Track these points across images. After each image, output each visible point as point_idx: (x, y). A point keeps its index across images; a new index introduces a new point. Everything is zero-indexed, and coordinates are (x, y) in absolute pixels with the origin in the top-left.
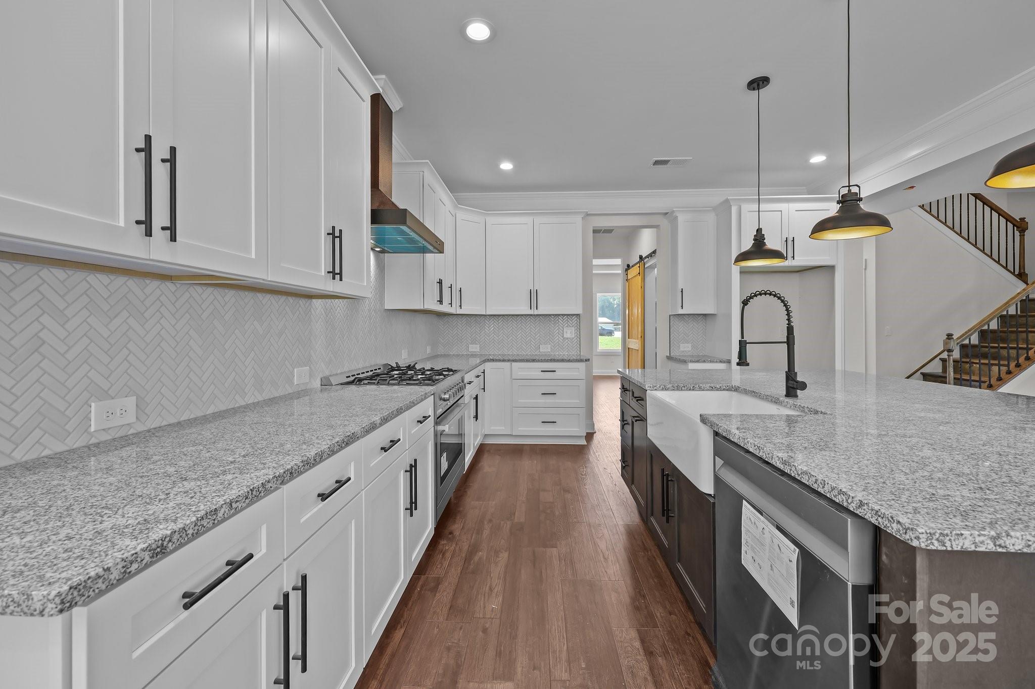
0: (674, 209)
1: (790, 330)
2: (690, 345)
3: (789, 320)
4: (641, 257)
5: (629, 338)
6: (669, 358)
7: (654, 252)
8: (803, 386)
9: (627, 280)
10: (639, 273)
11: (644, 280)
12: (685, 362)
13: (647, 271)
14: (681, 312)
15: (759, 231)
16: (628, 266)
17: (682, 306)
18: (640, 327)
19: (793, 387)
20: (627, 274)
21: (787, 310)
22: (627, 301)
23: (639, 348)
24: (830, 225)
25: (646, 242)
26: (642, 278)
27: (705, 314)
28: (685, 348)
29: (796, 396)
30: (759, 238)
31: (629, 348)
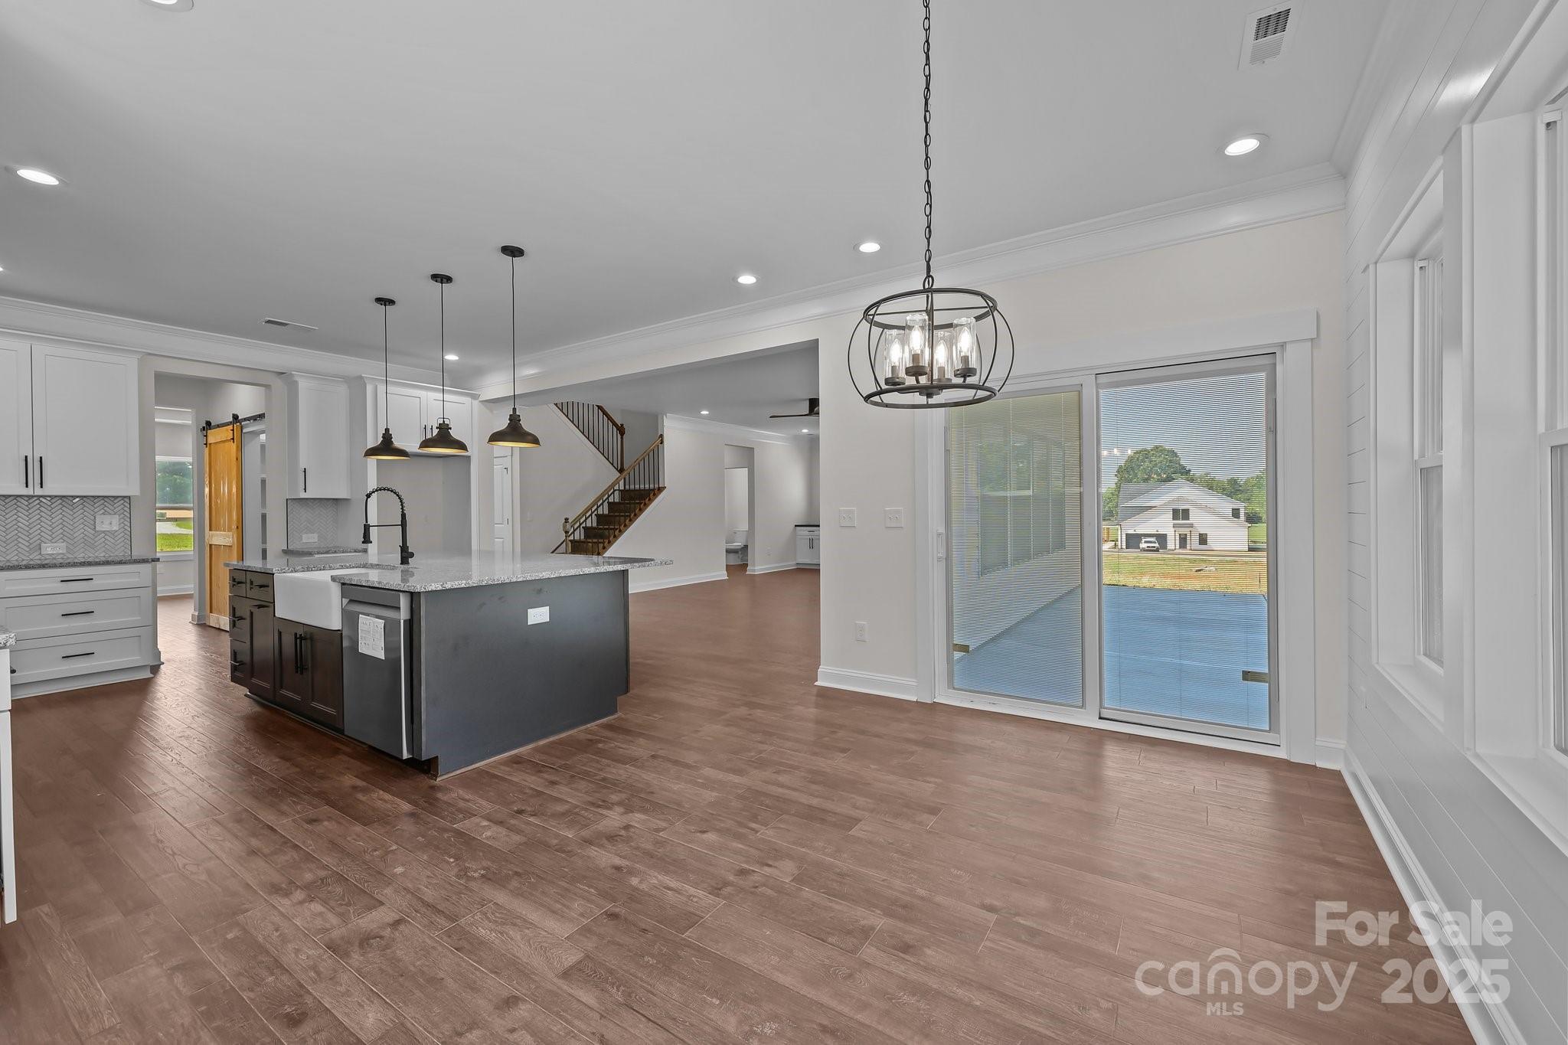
0: (293, 373)
1: (403, 516)
2: (316, 536)
3: (402, 508)
4: (235, 417)
5: (210, 530)
6: (287, 552)
7: (261, 416)
8: (412, 555)
9: (206, 444)
10: (233, 439)
11: (240, 448)
12: (310, 554)
13: (246, 438)
14: (303, 495)
15: (387, 430)
16: (208, 423)
17: (305, 489)
18: (235, 514)
19: (406, 556)
20: (206, 436)
21: (401, 501)
22: (207, 475)
23: (233, 542)
24: (431, 444)
25: (244, 400)
26: (237, 447)
27: (336, 499)
28: (309, 539)
29: (408, 563)
30: (387, 437)
31: (211, 545)
